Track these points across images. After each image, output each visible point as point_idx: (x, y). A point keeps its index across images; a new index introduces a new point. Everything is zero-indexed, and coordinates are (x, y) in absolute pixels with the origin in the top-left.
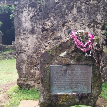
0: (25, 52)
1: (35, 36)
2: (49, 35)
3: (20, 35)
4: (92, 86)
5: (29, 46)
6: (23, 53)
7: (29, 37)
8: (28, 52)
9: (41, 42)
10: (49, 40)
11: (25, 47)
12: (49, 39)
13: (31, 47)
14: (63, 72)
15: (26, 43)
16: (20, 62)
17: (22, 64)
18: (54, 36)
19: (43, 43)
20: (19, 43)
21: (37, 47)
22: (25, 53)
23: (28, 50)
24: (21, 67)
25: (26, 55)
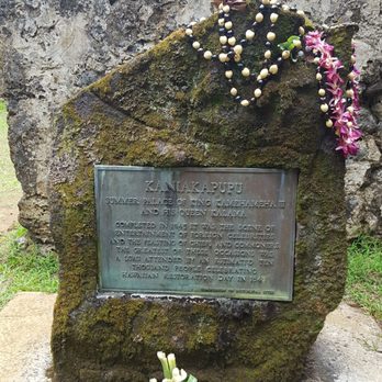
0: (41, 93)
1: (80, 21)
2: (143, 18)
3: (13, 14)
4: (298, 271)
5: (56, 68)
6: (34, 96)
7: (53, 27)
8: (54, 94)
9: (105, 48)
10: (143, 42)
11: (39, 73)
12: (141, 37)
13: (64, 70)
14: (161, 199)
15: (41, 53)
16: (24, 135)
17: (33, 142)
18: (163, 23)
19: (117, 56)
20: (15, 51)
21: (92, 75)
22: (41, 97)
23: (53, 86)
24: (30, 155)
25: (44, 105)
